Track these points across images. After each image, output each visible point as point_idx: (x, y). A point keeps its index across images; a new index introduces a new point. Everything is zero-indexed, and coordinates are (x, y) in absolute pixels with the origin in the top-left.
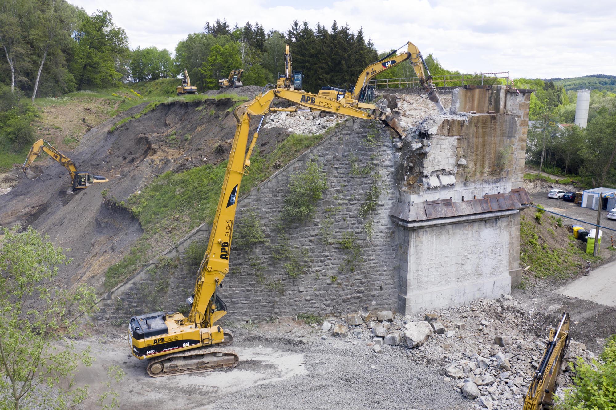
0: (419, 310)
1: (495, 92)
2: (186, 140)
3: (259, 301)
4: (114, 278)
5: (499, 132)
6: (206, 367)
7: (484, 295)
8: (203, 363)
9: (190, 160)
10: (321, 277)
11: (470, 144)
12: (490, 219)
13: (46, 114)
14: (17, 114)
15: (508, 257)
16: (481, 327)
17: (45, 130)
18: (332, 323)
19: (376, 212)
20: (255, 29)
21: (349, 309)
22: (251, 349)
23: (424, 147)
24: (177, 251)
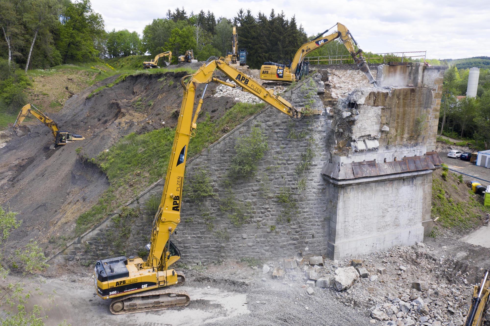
0: (346, 256)
1: (414, 68)
2: (150, 106)
3: (208, 246)
4: (84, 224)
5: (417, 103)
6: (162, 306)
7: (401, 243)
8: (159, 303)
9: (151, 123)
10: (262, 226)
11: (392, 113)
12: (408, 178)
13: (36, 83)
14: (13, 83)
15: (421, 211)
16: (400, 272)
17: (35, 96)
18: (270, 267)
19: (310, 171)
20: (208, 16)
21: (285, 254)
22: (200, 289)
23: (353, 116)
24: (138, 203)
